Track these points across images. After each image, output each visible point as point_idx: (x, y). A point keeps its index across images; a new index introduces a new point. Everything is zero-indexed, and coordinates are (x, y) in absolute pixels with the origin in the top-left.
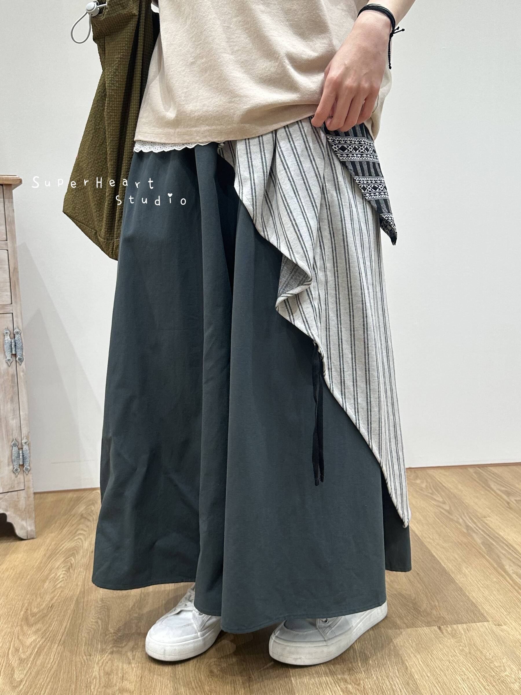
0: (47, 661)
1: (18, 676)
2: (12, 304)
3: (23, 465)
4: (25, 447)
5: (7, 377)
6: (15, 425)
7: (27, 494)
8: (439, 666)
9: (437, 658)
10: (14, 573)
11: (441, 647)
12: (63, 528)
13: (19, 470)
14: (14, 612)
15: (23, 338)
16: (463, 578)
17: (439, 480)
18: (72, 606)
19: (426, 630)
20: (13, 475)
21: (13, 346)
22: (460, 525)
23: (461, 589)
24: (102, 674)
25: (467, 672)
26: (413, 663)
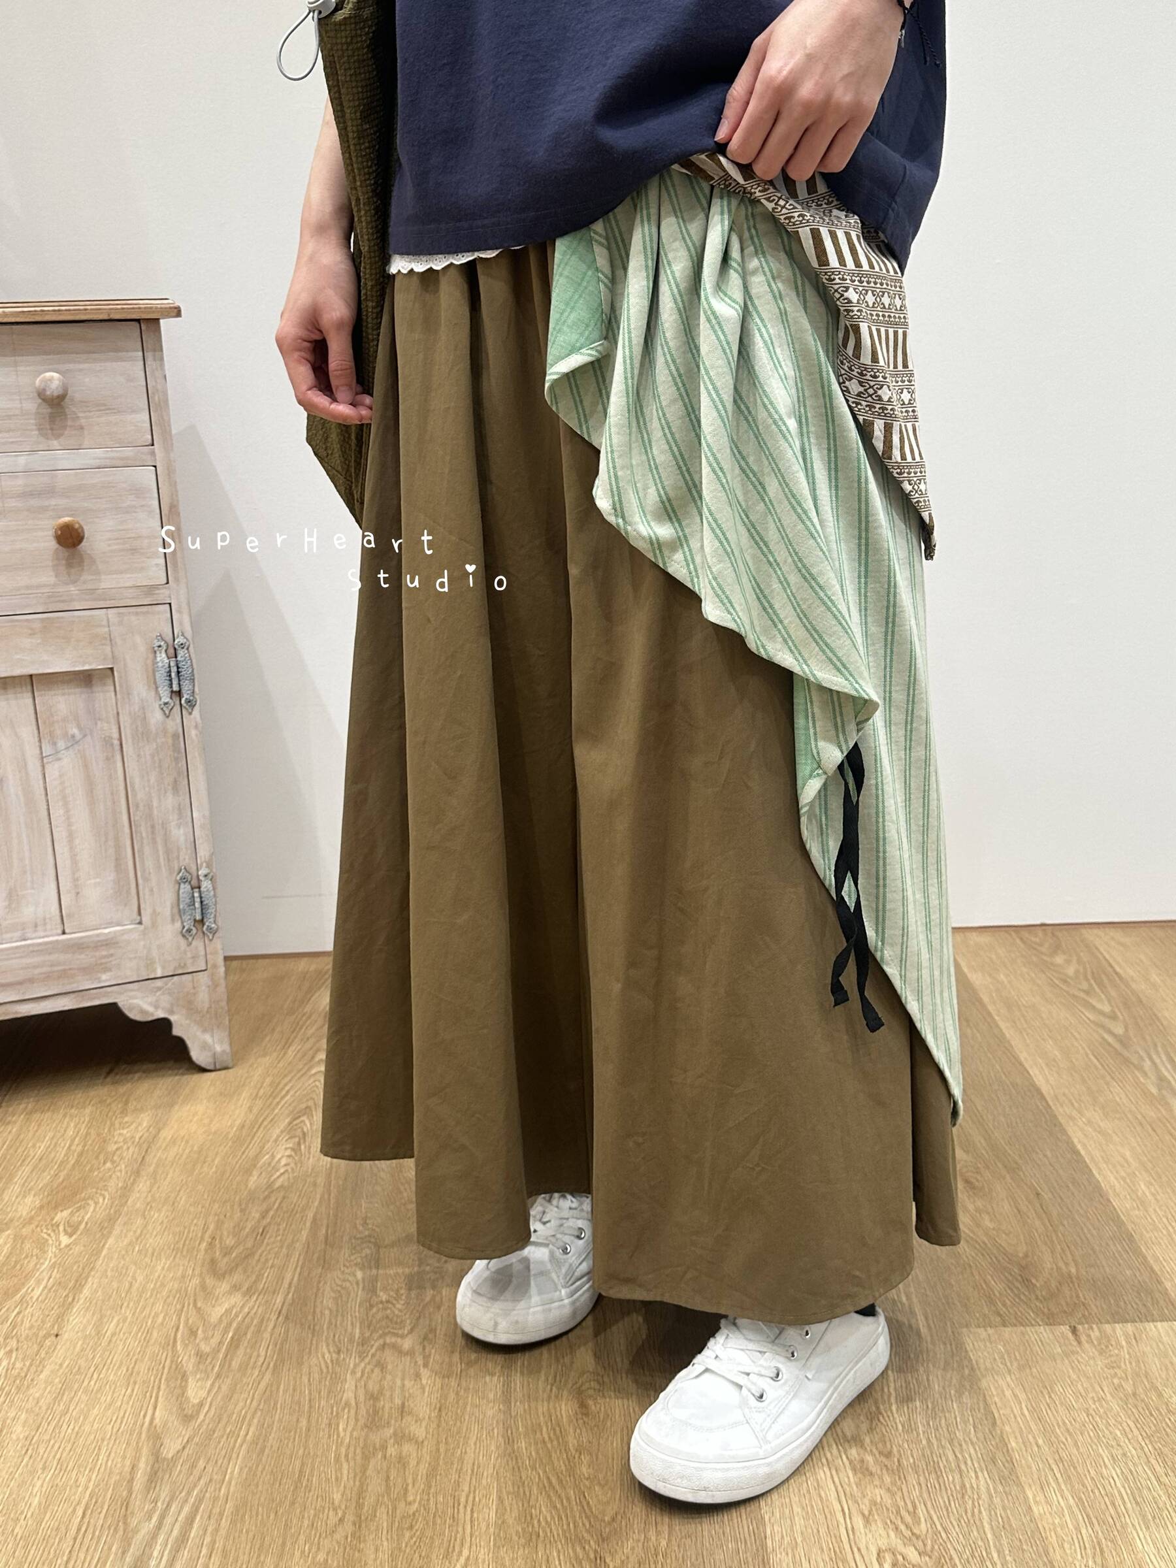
0: (253, 1360)
1: (196, 1391)
2: (168, 583)
3: (202, 921)
4: (206, 885)
5: (163, 740)
6: (182, 839)
7: (212, 979)
8: (1064, 1423)
9: (1061, 1404)
10: (187, 1151)
11: (1074, 1377)
12: (287, 1045)
13: (194, 931)
14: (187, 1242)
15: (193, 656)
16: (1139, 1209)
17: (1107, 957)
18: (305, 1233)
19: (1044, 1332)
20: (183, 942)
21: (173, 675)
22: (1145, 1074)
23: (1131, 1238)
24: (362, 1398)
25: (1123, 1441)
26: (1008, 1411)
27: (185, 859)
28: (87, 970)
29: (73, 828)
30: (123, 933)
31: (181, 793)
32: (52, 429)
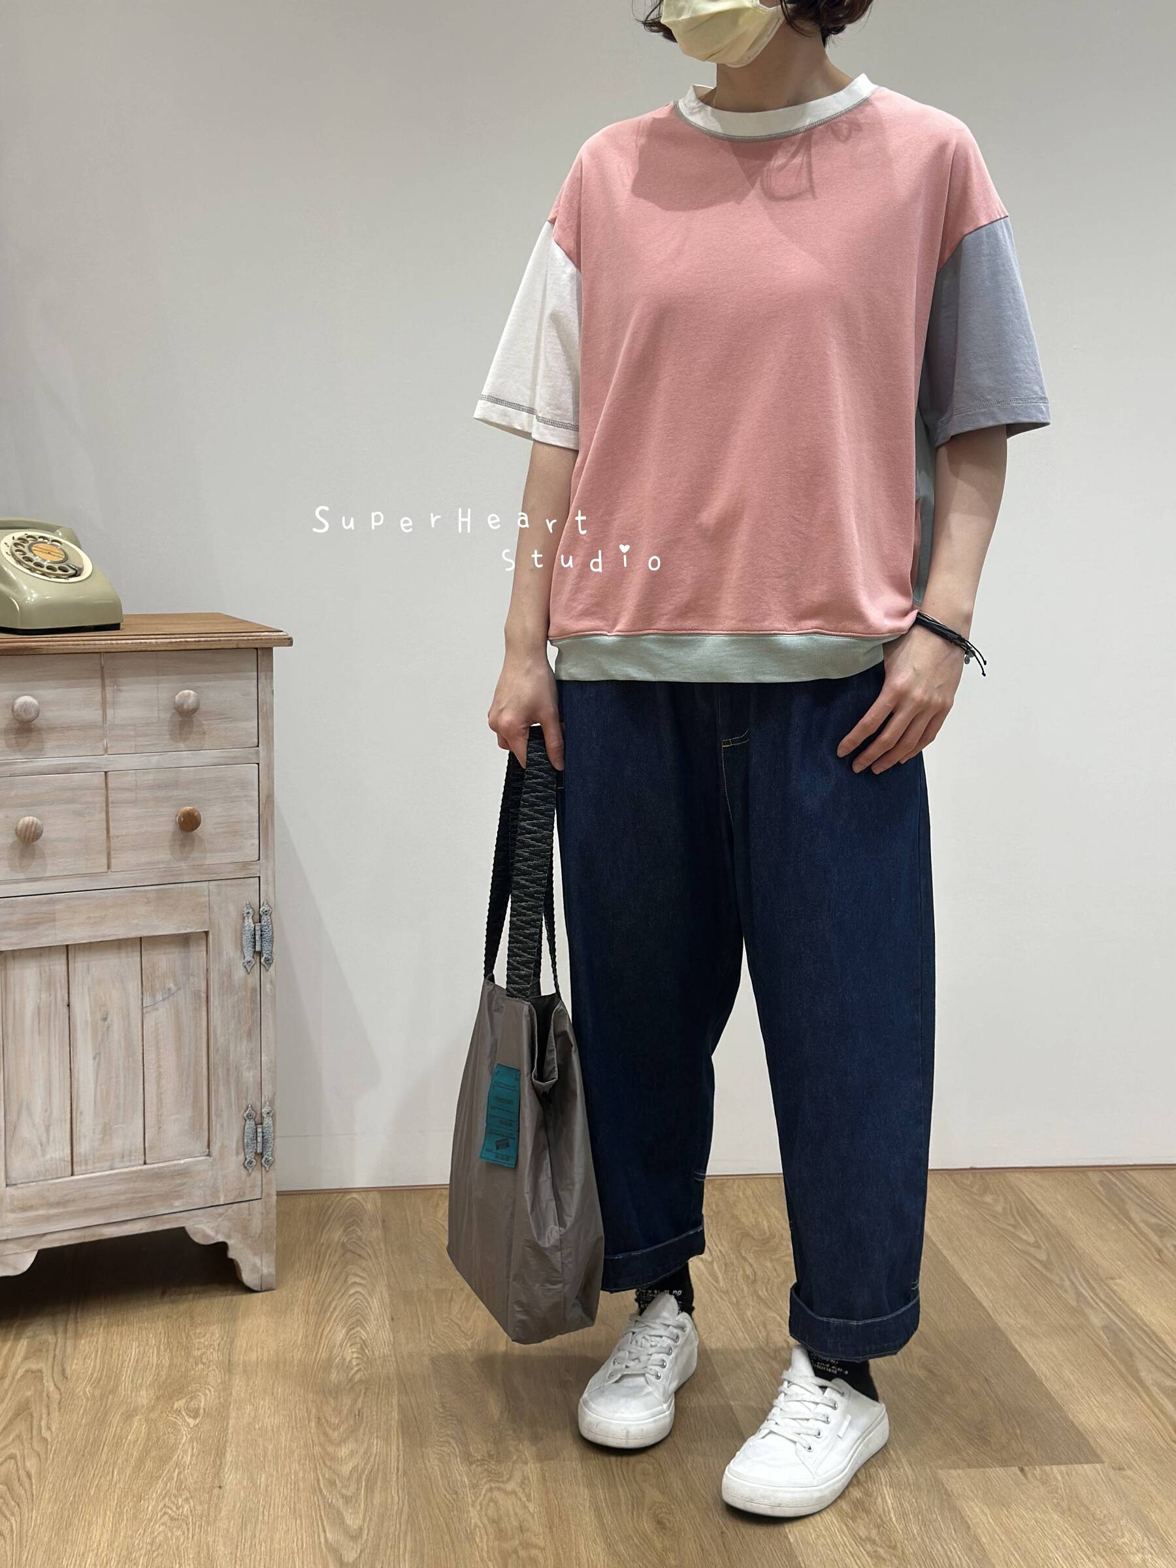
0: (389, 1499)
2: (259, 859)
3: (262, 1155)
4: (268, 1121)
5: (244, 993)
6: (251, 1081)
7: (266, 1208)
10: (265, 1356)
11: (1024, 1498)
12: (317, 1270)
13: (255, 1163)
14: (298, 1422)
15: (275, 922)
16: (1065, 1388)
17: (1029, 1197)
18: (395, 1414)
19: (1000, 1471)
20: (244, 1172)
21: (257, 937)
22: (1066, 1291)
23: (1061, 1410)
25: (1063, 1537)
26: (978, 1520)
27: (252, 1099)
28: (165, 1197)
29: (162, 1070)
30: (196, 1164)
31: (253, 1040)
32: (180, 734)
